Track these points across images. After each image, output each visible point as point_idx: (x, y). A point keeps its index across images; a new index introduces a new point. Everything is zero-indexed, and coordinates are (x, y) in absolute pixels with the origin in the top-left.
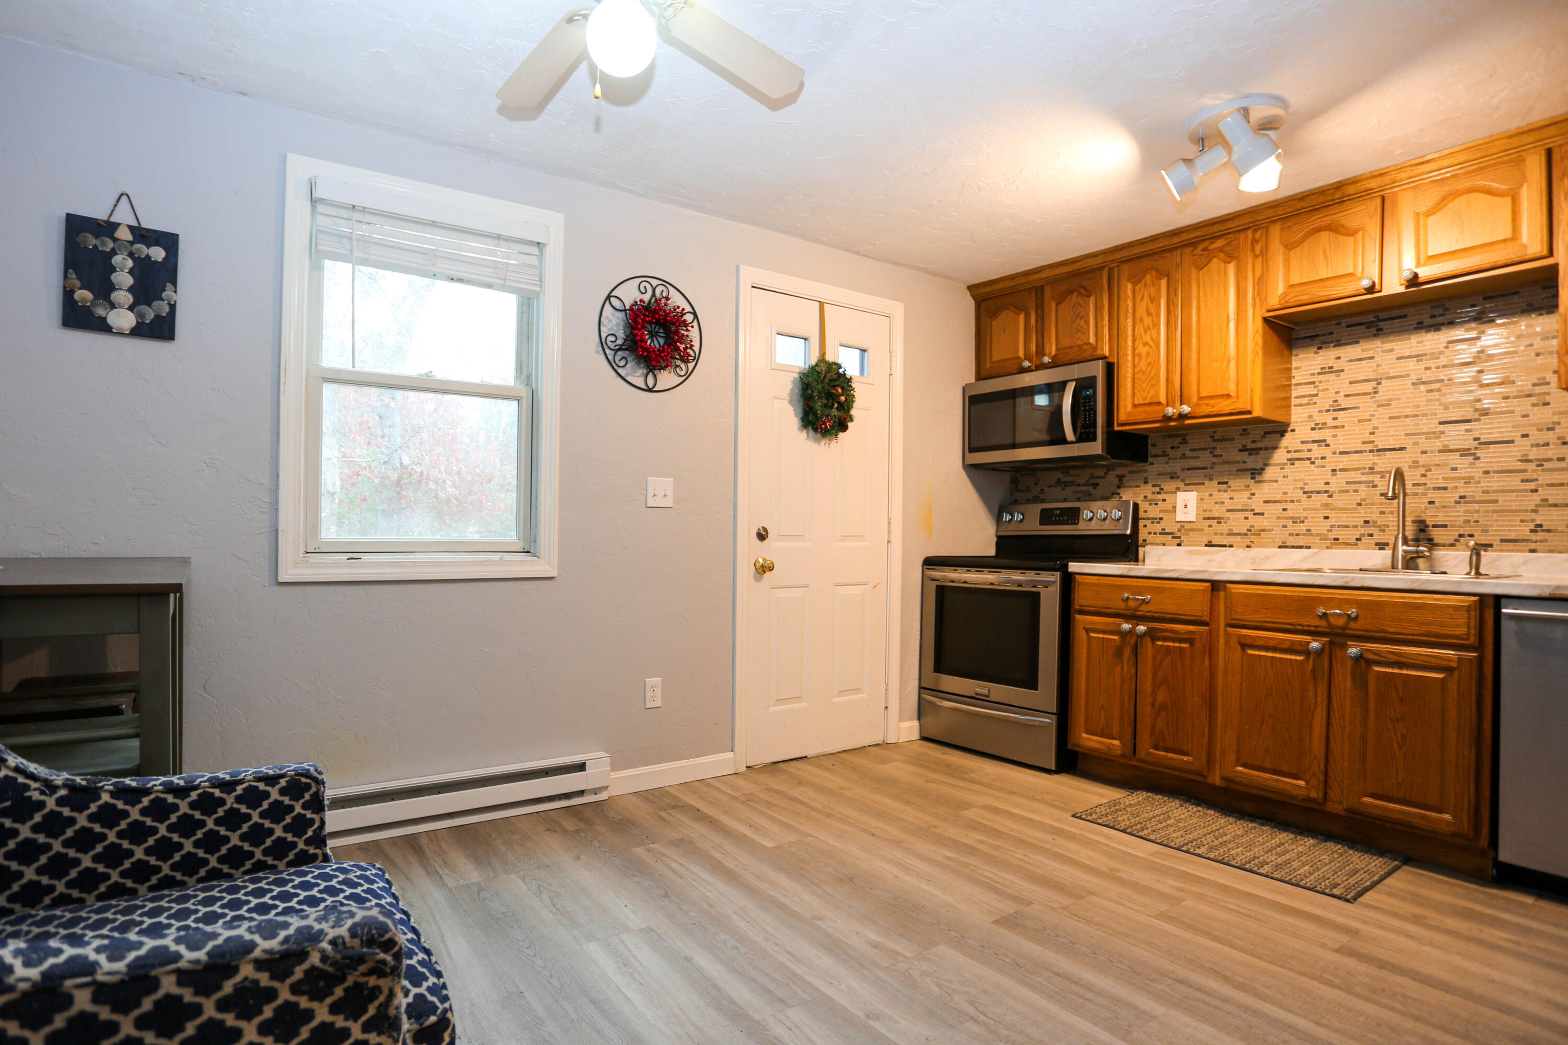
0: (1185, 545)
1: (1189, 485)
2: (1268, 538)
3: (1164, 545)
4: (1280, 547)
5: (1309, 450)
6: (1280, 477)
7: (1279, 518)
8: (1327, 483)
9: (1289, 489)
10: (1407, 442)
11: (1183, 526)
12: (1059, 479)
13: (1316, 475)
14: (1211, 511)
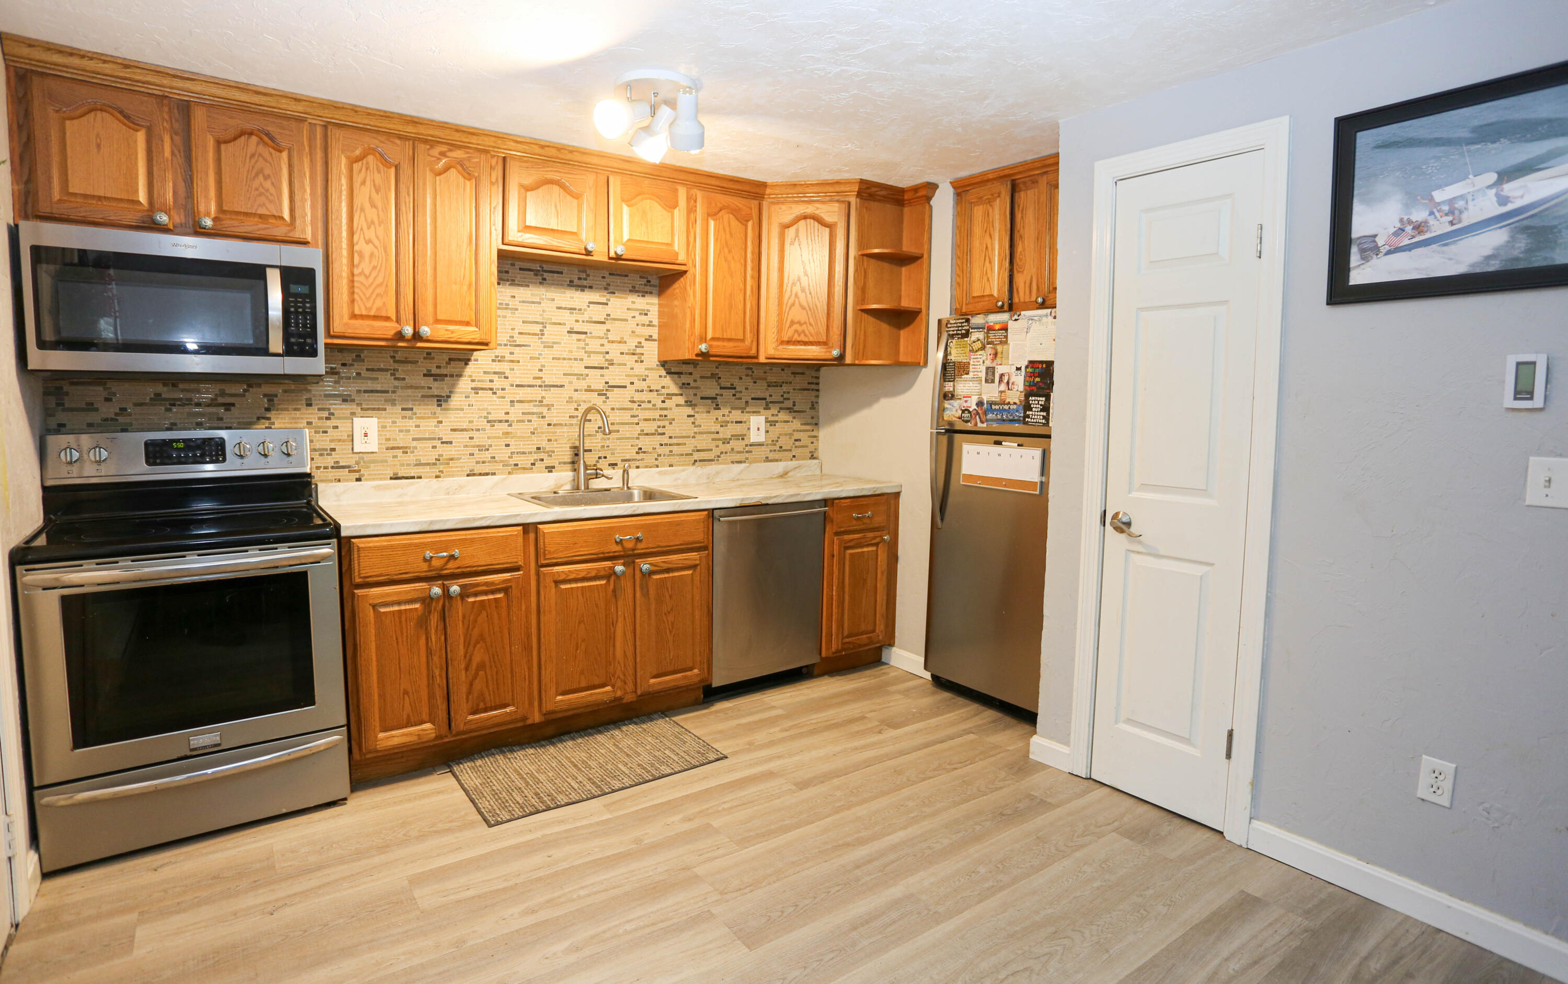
0: (366, 480)
1: (367, 411)
2: (456, 467)
3: (339, 481)
4: (468, 475)
5: (491, 381)
6: (465, 405)
7: (466, 446)
8: (507, 413)
9: (474, 417)
10: (564, 381)
11: (363, 458)
12: (158, 395)
13: (497, 405)
14: (395, 440)
